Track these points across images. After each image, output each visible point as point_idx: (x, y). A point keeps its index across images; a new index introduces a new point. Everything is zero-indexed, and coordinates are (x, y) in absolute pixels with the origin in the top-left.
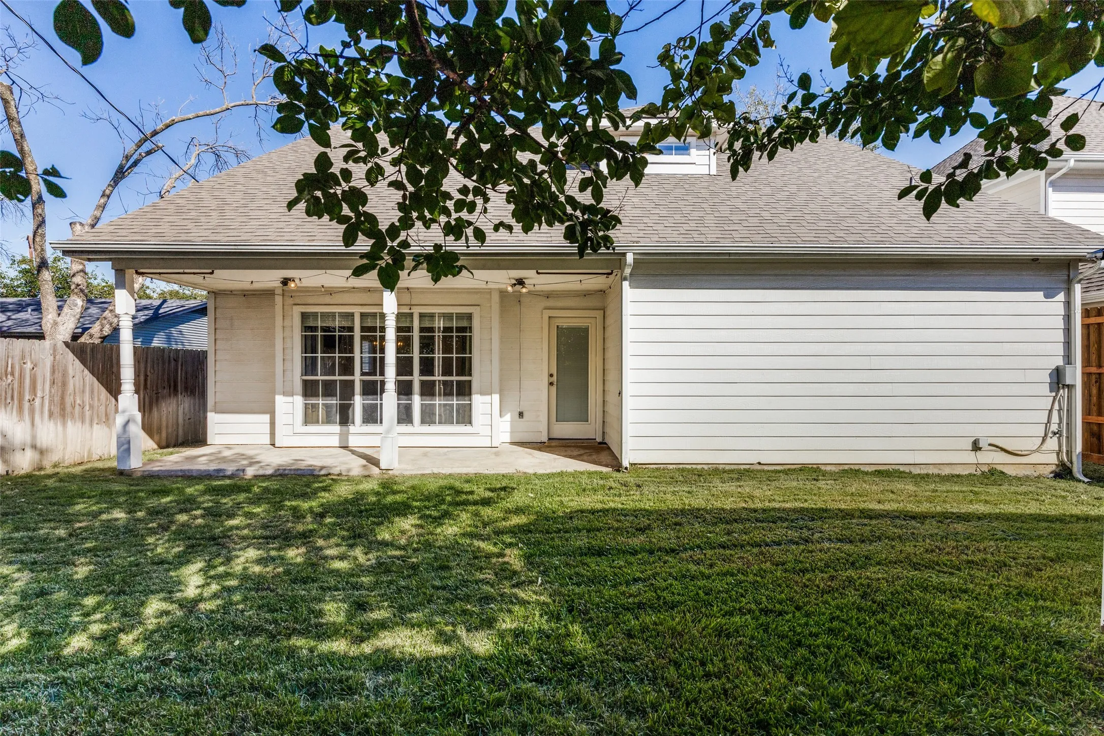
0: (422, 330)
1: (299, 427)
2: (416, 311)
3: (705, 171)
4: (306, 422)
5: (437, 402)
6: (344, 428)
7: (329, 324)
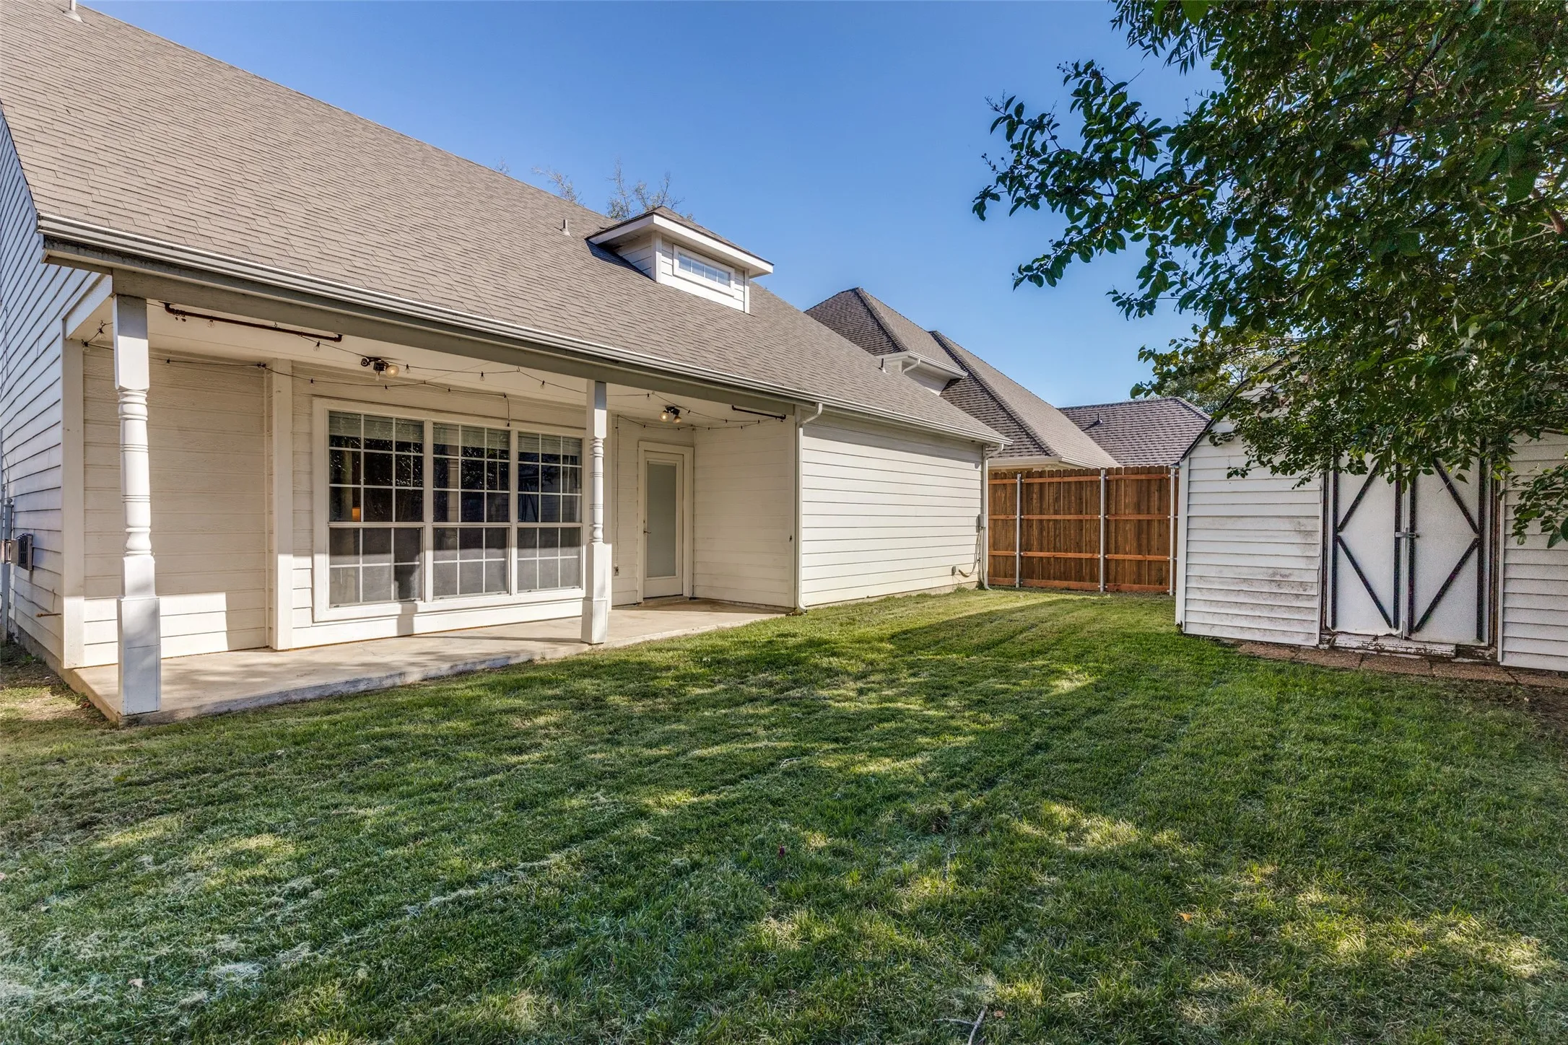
0: (523, 456)
1: (324, 611)
2: (515, 428)
3: (739, 306)
4: (335, 601)
5: (538, 558)
6: (408, 605)
7: (377, 435)
